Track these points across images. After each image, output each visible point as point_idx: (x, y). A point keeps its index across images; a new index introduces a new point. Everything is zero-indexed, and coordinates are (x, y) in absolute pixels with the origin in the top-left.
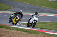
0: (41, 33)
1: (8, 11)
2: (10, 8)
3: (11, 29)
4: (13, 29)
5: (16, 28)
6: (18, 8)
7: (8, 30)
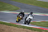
0: (44, 31)
1: (16, 11)
2: (18, 9)
3: (18, 27)
4: (20, 27)
5: (22, 26)
6: (25, 9)
7: (16, 28)
